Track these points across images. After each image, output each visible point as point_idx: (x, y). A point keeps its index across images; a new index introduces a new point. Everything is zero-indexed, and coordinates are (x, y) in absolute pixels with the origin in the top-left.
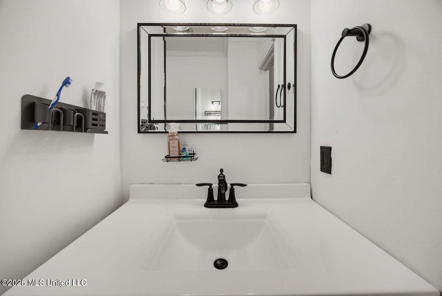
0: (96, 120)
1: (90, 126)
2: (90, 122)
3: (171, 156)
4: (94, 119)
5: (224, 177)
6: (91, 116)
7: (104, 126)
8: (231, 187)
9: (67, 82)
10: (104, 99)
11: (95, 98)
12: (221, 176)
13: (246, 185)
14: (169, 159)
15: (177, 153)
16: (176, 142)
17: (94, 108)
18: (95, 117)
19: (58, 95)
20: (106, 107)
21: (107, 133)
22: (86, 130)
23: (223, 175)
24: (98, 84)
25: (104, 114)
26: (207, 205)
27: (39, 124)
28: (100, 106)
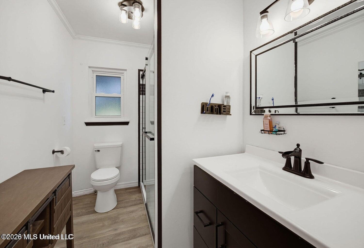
0: (225, 109)
1: (222, 112)
2: (222, 110)
3: (265, 130)
4: (224, 109)
5: (300, 150)
6: (223, 108)
7: (229, 112)
8: (306, 161)
9: (213, 96)
10: (230, 99)
11: (226, 99)
12: (297, 149)
13: (323, 163)
14: (263, 132)
15: (269, 128)
16: (268, 121)
17: (225, 104)
18: (224, 108)
19: (210, 101)
20: (230, 103)
21: (231, 115)
22: (220, 113)
23: (299, 148)
24: (227, 93)
25: (230, 106)
26: (284, 169)
27: (205, 112)
28: (228, 102)
